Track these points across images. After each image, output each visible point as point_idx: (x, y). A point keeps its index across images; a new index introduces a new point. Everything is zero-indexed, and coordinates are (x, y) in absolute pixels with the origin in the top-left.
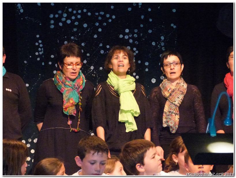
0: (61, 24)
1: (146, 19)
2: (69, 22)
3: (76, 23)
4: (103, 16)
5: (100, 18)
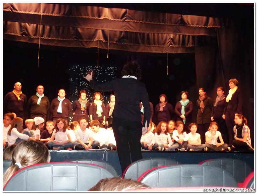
3: (87, 85)
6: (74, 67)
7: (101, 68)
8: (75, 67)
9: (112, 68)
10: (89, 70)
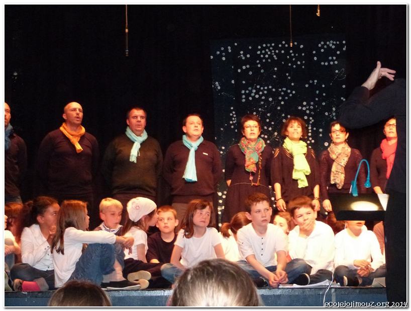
0: (250, 98)
1: (321, 94)
2: (257, 96)
3: (263, 98)
4: (285, 92)
5: (282, 93)
6: (222, 49)
7: (302, 46)
8: (226, 49)
9: (331, 44)
10: (267, 56)
